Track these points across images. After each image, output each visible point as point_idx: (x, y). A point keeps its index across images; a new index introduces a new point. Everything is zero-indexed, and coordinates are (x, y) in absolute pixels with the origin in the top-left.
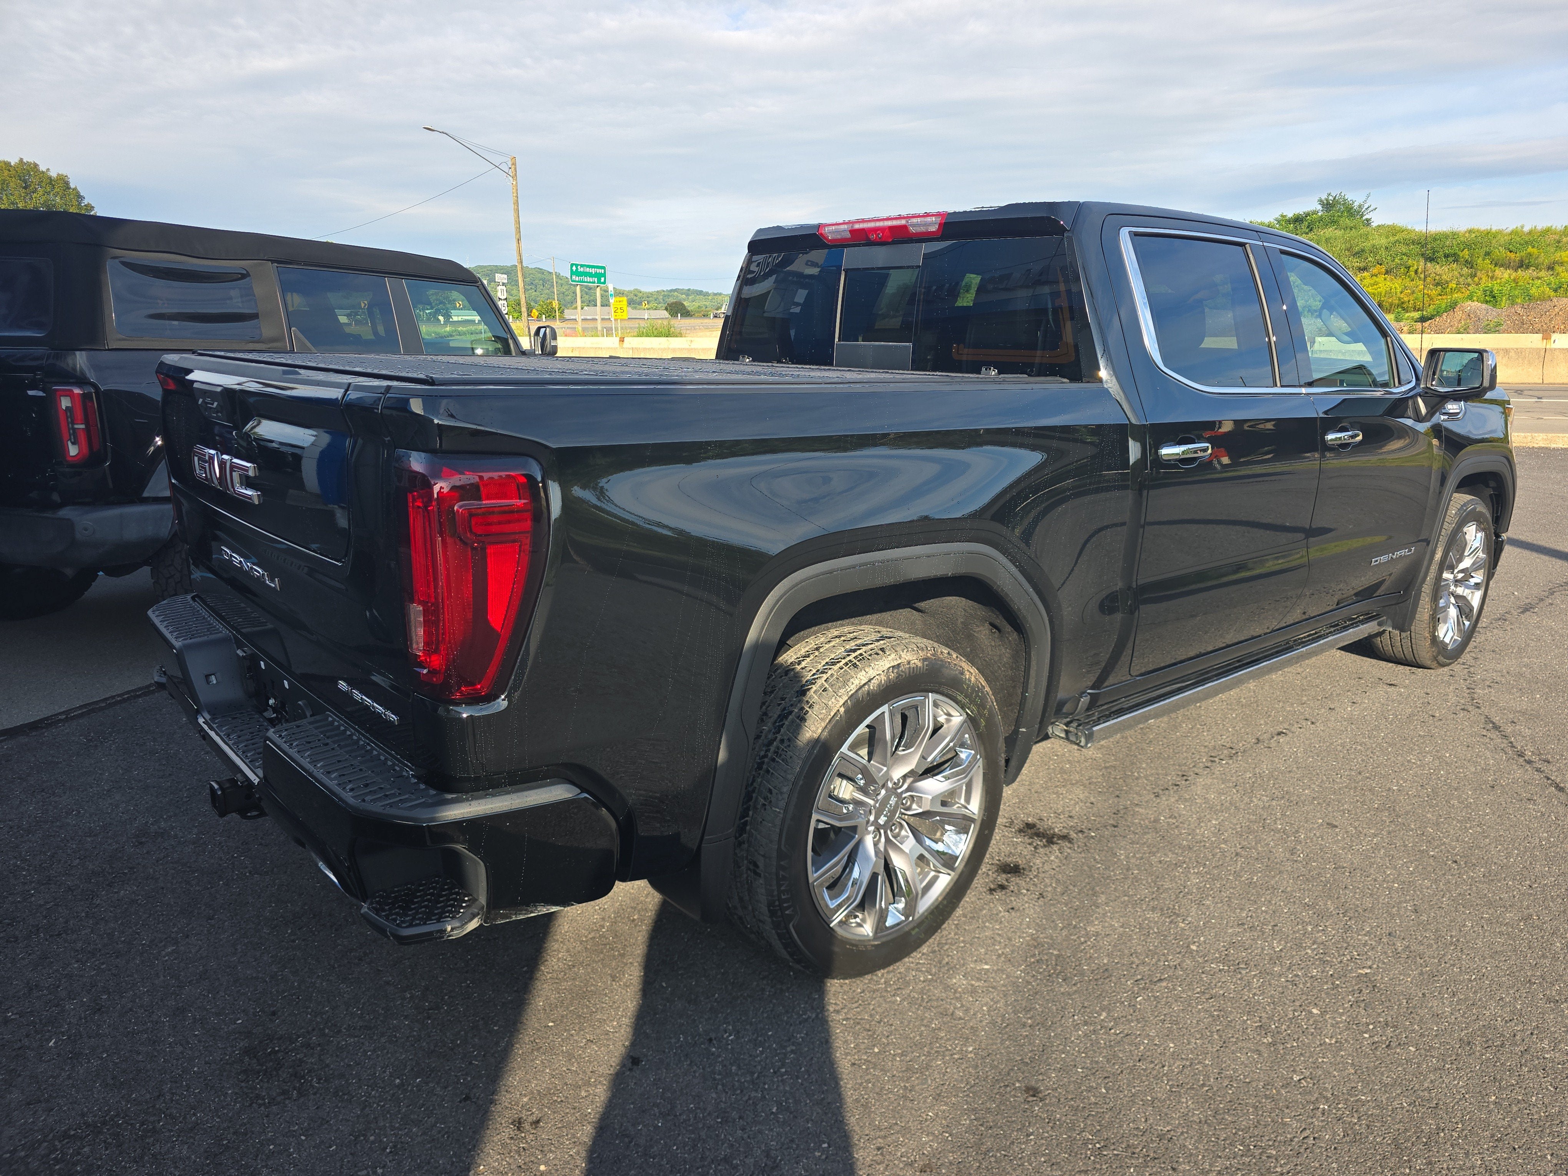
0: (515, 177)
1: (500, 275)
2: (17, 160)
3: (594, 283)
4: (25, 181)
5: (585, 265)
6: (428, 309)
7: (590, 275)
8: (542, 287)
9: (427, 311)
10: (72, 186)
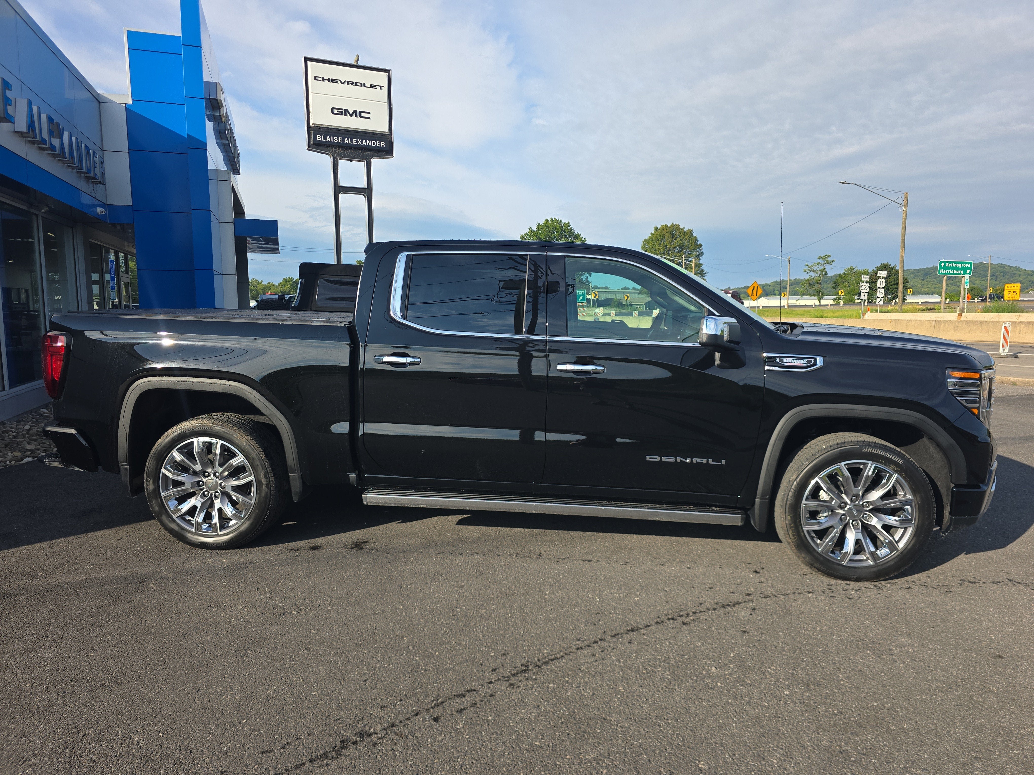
0: (906, 206)
1: (881, 272)
2: (671, 224)
3: (960, 274)
4: (672, 234)
5: (953, 262)
6: (889, 295)
7: (957, 269)
8: (1001, 278)
9: (889, 296)
10: (694, 235)
